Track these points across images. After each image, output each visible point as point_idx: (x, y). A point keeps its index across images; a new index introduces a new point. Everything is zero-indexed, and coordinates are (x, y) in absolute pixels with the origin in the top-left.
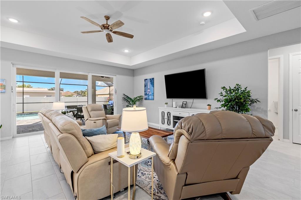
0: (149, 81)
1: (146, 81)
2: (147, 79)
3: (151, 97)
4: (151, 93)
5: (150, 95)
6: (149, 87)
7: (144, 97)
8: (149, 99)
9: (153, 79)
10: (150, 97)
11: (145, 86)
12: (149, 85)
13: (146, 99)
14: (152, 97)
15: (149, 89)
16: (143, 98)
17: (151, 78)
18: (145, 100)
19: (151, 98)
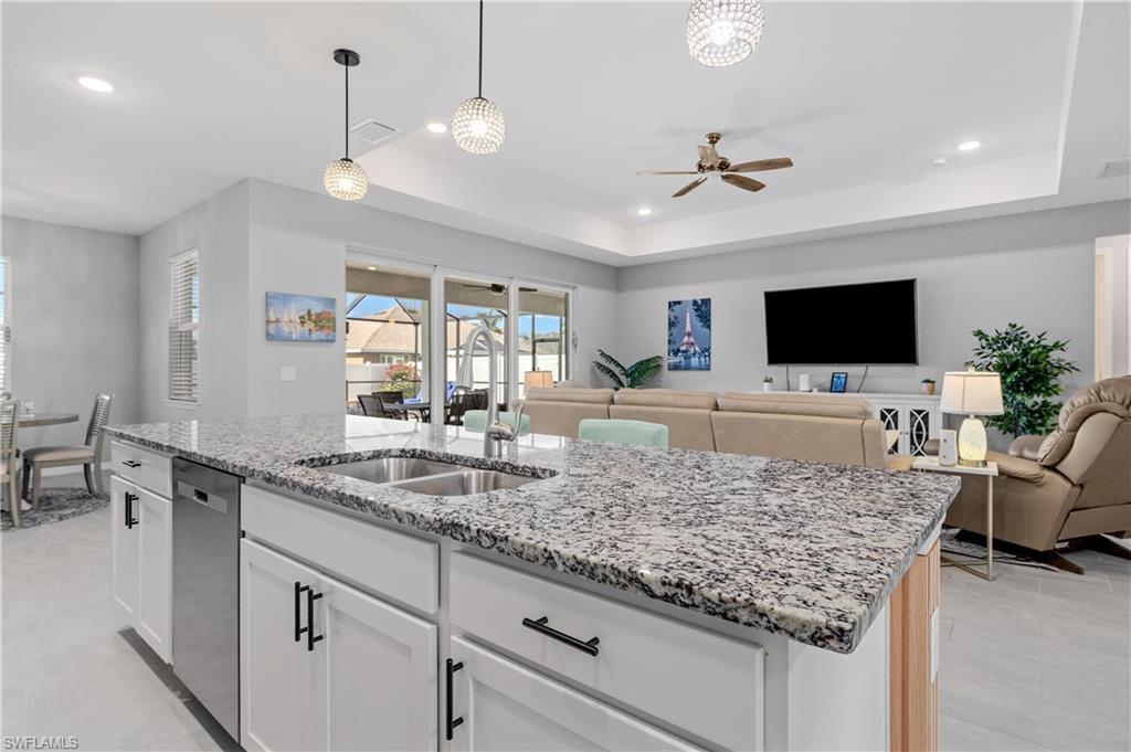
0: (691, 307)
1: (674, 308)
2: (679, 303)
3: (700, 362)
4: (697, 349)
5: (694, 354)
6: (688, 329)
7: (668, 360)
8: (688, 368)
9: (707, 302)
10: (694, 361)
11: (671, 325)
12: (688, 320)
13: (675, 367)
14: (702, 359)
15: (689, 335)
16: (660, 366)
17: (698, 298)
18: (669, 369)
19: (697, 364)
